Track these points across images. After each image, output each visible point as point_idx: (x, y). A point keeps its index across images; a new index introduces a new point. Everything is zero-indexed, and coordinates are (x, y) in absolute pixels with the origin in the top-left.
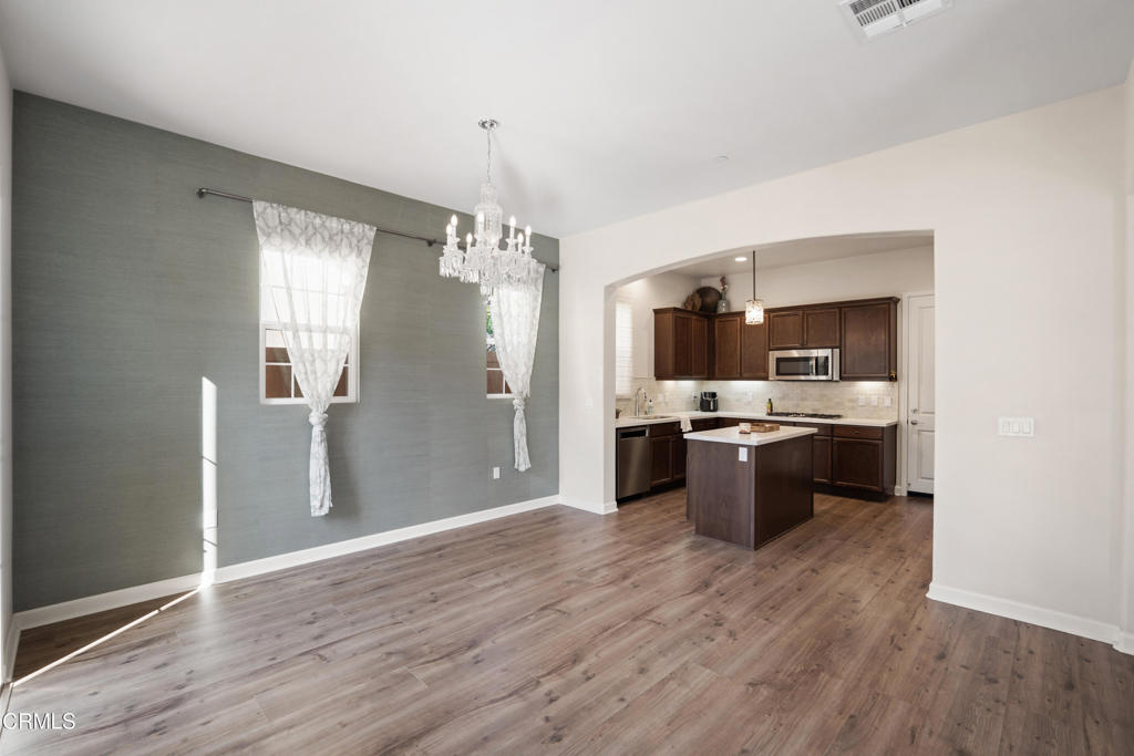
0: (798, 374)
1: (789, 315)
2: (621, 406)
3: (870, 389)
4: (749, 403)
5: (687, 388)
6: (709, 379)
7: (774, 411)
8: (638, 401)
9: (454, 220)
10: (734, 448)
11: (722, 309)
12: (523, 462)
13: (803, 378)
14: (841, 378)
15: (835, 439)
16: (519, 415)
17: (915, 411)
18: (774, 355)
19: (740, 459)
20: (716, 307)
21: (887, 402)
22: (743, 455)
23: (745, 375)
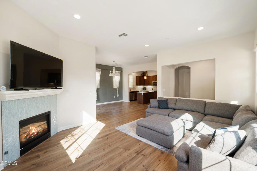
2: (131, 89)
6: (144, 85)
8: (134, 88)
9: (114, 68)
10: (141, 93)
12: (118, 96)
16: (117, 90)
18: (152, 82)
22: (142, 94)
23: (149, 85)
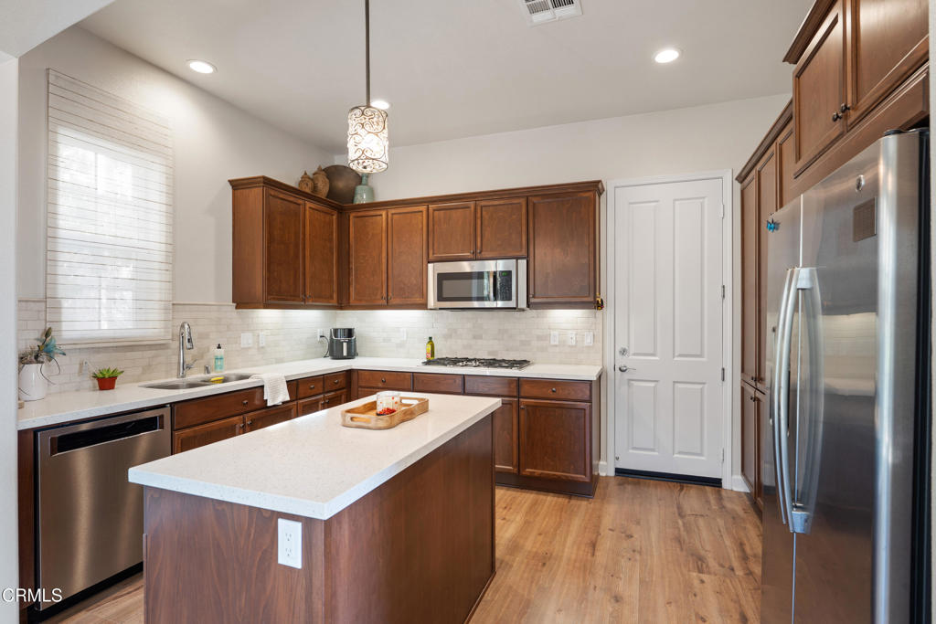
0: (470, 299)
1: (456, 208)
3: (565, 320)
4: (401, 345)
5: (310, 322)
6: (340, 307)
7: (437, 356)
11: (362, 197)
13: (476, 304)
14: (528, 305)
15: (521, 400)
17: (623, 352)
18: (434, 270)
19: (282, 560)
20: (352, 194)
21: (588, 340)
23: (393, 301)
